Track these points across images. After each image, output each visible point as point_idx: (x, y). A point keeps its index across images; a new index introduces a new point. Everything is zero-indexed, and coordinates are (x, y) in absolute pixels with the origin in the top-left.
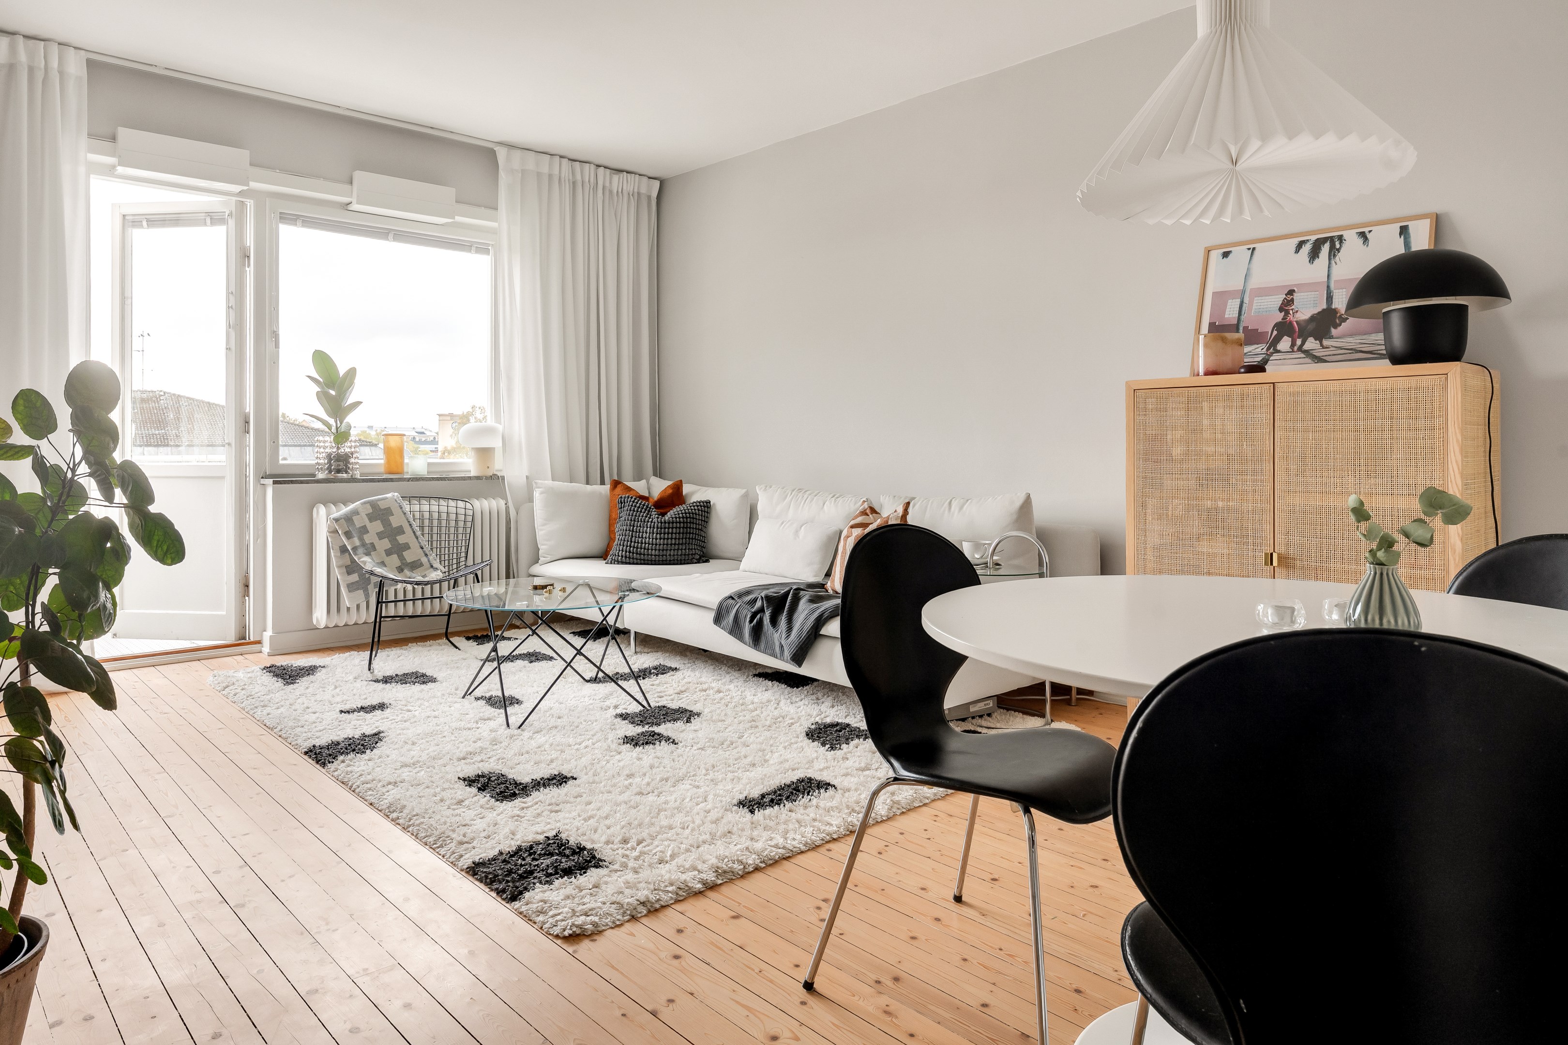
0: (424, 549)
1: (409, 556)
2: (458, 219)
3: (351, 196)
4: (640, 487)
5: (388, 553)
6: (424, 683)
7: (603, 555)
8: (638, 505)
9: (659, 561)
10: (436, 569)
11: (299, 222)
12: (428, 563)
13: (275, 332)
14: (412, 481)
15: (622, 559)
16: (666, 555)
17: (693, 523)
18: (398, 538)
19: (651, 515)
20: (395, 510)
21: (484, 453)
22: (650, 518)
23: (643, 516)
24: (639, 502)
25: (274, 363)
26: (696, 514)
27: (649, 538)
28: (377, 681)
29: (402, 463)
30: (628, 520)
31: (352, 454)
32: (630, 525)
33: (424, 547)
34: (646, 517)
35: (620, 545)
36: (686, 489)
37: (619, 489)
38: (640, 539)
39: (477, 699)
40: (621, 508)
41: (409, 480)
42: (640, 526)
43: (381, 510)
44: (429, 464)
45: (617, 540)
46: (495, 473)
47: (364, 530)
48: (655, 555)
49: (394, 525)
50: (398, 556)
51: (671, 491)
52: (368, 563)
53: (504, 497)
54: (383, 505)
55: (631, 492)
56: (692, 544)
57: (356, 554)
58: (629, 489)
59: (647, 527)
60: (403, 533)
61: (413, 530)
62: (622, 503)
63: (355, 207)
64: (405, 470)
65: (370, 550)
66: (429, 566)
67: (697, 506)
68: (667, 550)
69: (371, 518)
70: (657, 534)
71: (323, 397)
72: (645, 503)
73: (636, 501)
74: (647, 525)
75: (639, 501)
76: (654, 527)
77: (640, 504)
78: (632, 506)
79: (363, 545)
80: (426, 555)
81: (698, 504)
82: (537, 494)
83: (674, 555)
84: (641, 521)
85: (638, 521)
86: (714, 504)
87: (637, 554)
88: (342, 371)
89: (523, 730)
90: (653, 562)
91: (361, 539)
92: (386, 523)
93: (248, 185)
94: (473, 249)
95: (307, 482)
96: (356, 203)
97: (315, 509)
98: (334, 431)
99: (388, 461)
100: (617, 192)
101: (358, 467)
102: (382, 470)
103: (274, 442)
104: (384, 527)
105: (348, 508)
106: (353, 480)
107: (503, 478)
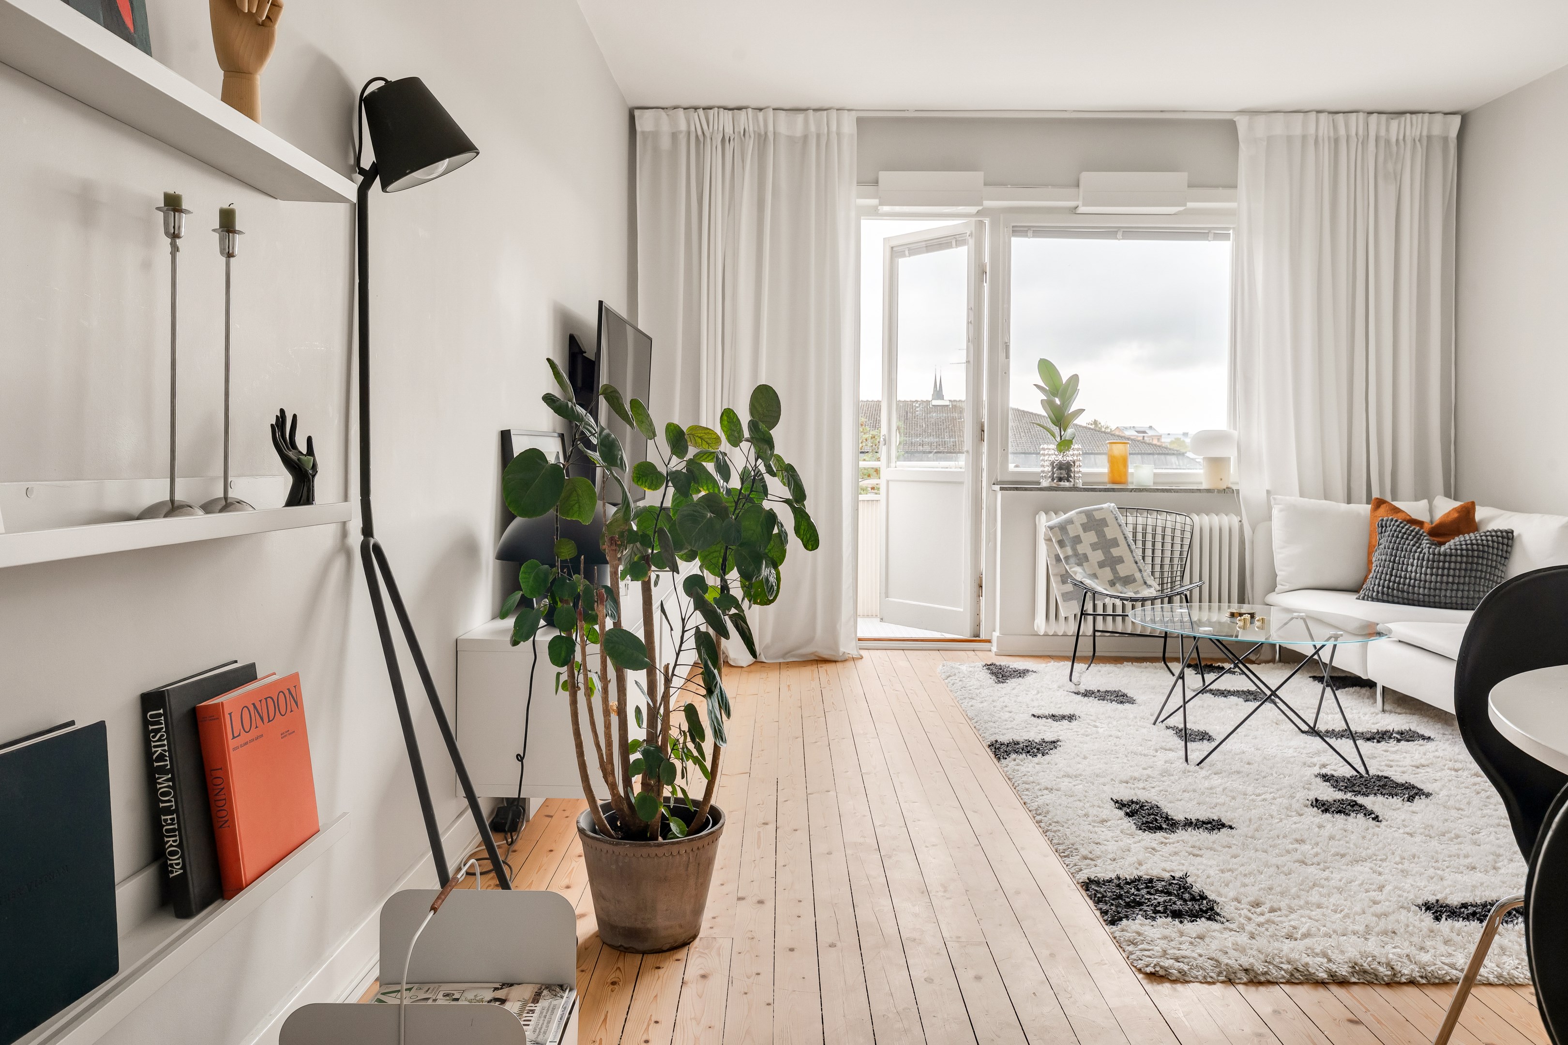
0: (1138, 564)
1: (1123, 570)
2: (1190, 205)
3: (1078, 200)
4: (1415, 509)
5: (1101, 565)
6: (1122, 702)
7: (1354, 590)
8: (1403, 530)
9: (1429, 602)
10: (1150, 586)
11: (1030, 233)
12: (1142, 580)
13: (1007, 343)
14: (1135, 491)
15: (1377, 595)
16: (1440, 596)
17: (1483, 558)
18: (1112, 550)
19: (1420, 544)
20: (1110, 520)
21: (1217, 463)
22: (1418, 548)
23: (1409, 545)
24: (1407, 527)
25: (1005, 373)
26: (1488, 546)
27: (1416, 573)
28: (1077, 693)
29: (1126, 473)
30: (1389, 548)
31: (1074, 462)
32: (1391, 555)
33: (1138, 562)
34: (1414, 545)
35: (1376, 578)
36: (1480, 514)
37: (1383, 509)
38: (1403, 573)
39: (1168, 728)
40: (1382, 533)
41: (1131, 490)
42: (1404, 557)
43: (1096, 520)
44: (1155, 475)
45: (1373, 571)
46: (1230, 486)
47: (1077, 540)
48: (1424, 595)
49: (1109, 537)
50: (1112, 569)
51: (1456, 515)
52: (1079, 573)
53: (1238, 513)
54: (1098, 516)
55: (1399, 514)
56: (1479, 585)
57: (1067, 564)
58: (1397, 510)
59: (1414, 559)
60: (1118, 545)
61: (1127, 543)
62: (1382, 527)
63: (1082, 210)
64: (1130, 480)
65: (1082, 560)
66: (1143, 582)
67: (1492, 536)
68: (1440, 590)
69: (1086, 528)
70: (1427, 568)
71: (1048, 404)
72: (1415, 529)
73: (1402, 525)
74: (1414, 556)
75: (1405, 525)
76: (1423, 560)
77: (1407, 529)
78: (1395, 531)
79: (1076, 554)
80: (1140, 571)
81: (1494, 534)
82: (1275, 512)
83: (1451, 597)
84: (1406, 551)
85: (1402, 550)
86: (1519, 535)
87: (1398, 590)
88: (1065, 379)
89: (1201, 768)
90: (1421, 603)
91: (1074, 549)
92: (1101, 534)
93: (982, 205)
94: (1211, 235)
95: (1031, 489)
96: (1083, 205)
97: (1037, 516)
98: (1058, 439)
99: (1112, 470)
100: (1397, 140)
101: (1081, 475)
102: (1106, 479)
103: (1004, 450)
104: (1098, 538)
105: (1063, 517)
106: (1075, 489)
107: (1237, 491)
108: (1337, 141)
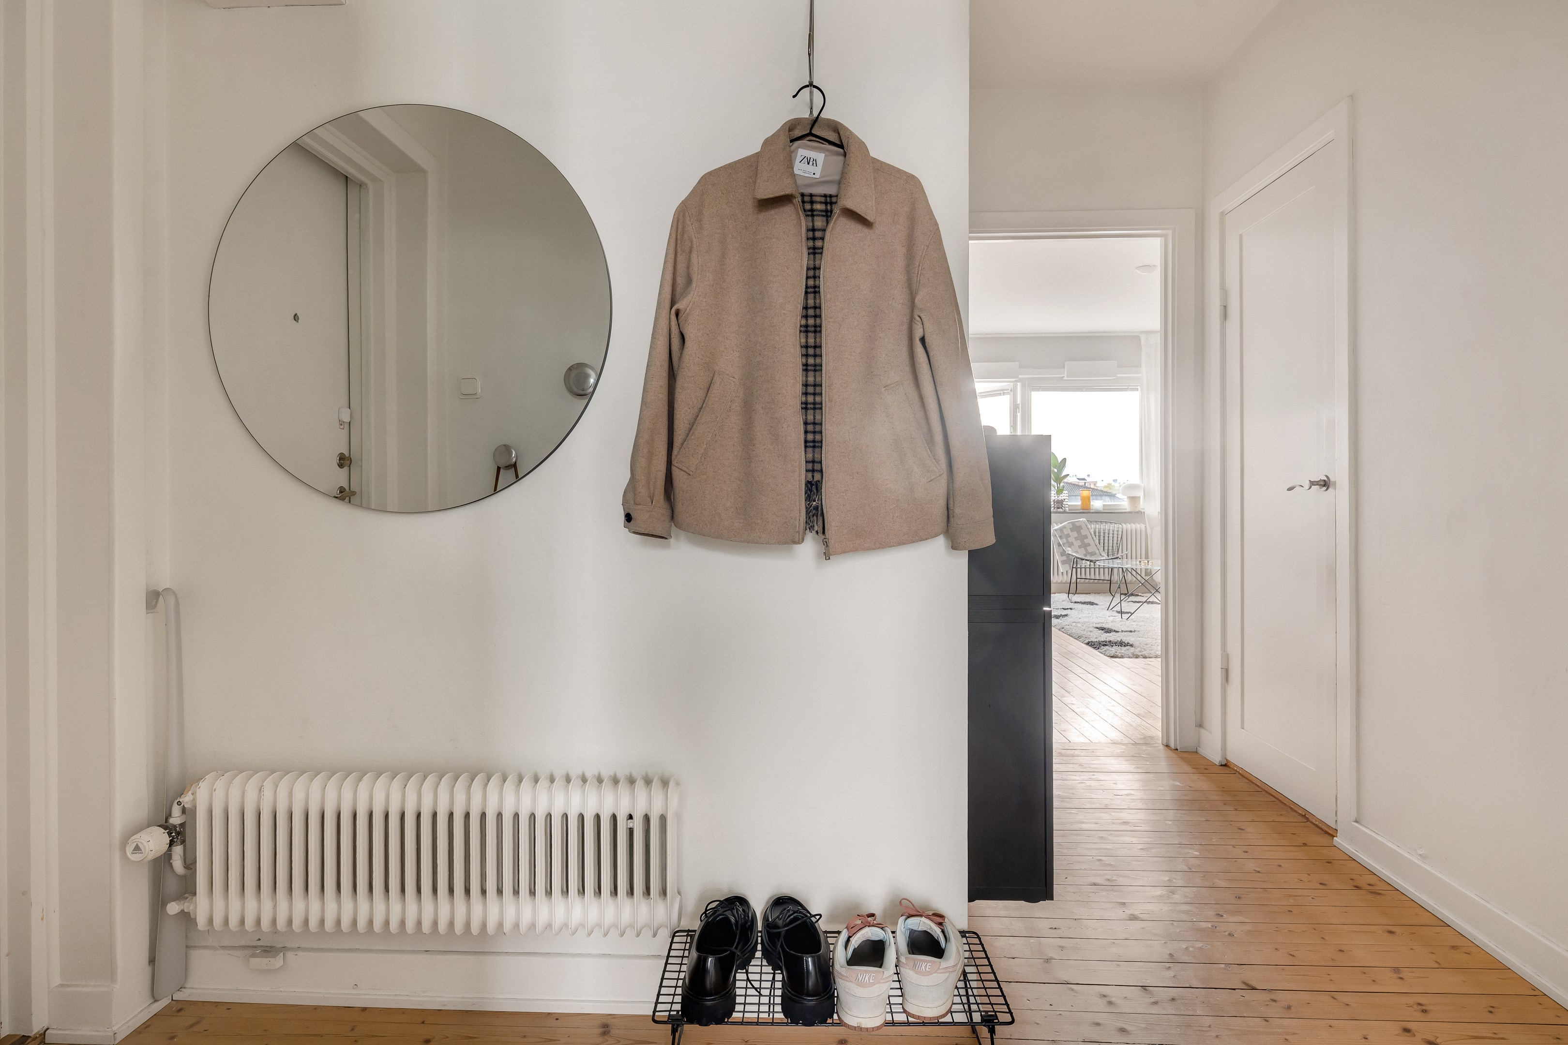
0: (1097, 547)
1: (1090, 549)
2: (1119, 376)
3: (1063, 373)
5: (1080, 547)
6: (1092, 605)
11: (1040, 390)
12: (1099, 553)
18: (1085, 540)
20: (1084, 527)
21: (1134, 500)
28: (1072, 602)
29: (1090, 505)
31: (1065, 499)
33: (1097, 545)
41: (1093, 513)
43: (1077, 526)
44: (1104, 505)
46: (1138, 510)
47: (1068, 536)
49: (1083, 534)
50: (1085, 549)
52: (1069, 551)
53: (1144, 523)
54: (1078, 524)
57: (1063, 546)
60: (1087, 538)
61: (1092, 537)
63: (1065, 378)
64: (1091, 508)
65: (1071, 545)
69: (1072, 530)
79: (1068, 542)
80: (1098, 550)
88: (1059, 461)
91: (1067, 540)
92: (1079, 532)
93: (1016, 377)
94: (1129, 389)
96: (1067, 375)
98: (1056, 488)
99: (1082, 504)
101: (1068, 505)
102: (1080, 508)
104: (1078, 535)
105: (1061, 525)
106: (1065, 512)
107: (1144, 512)
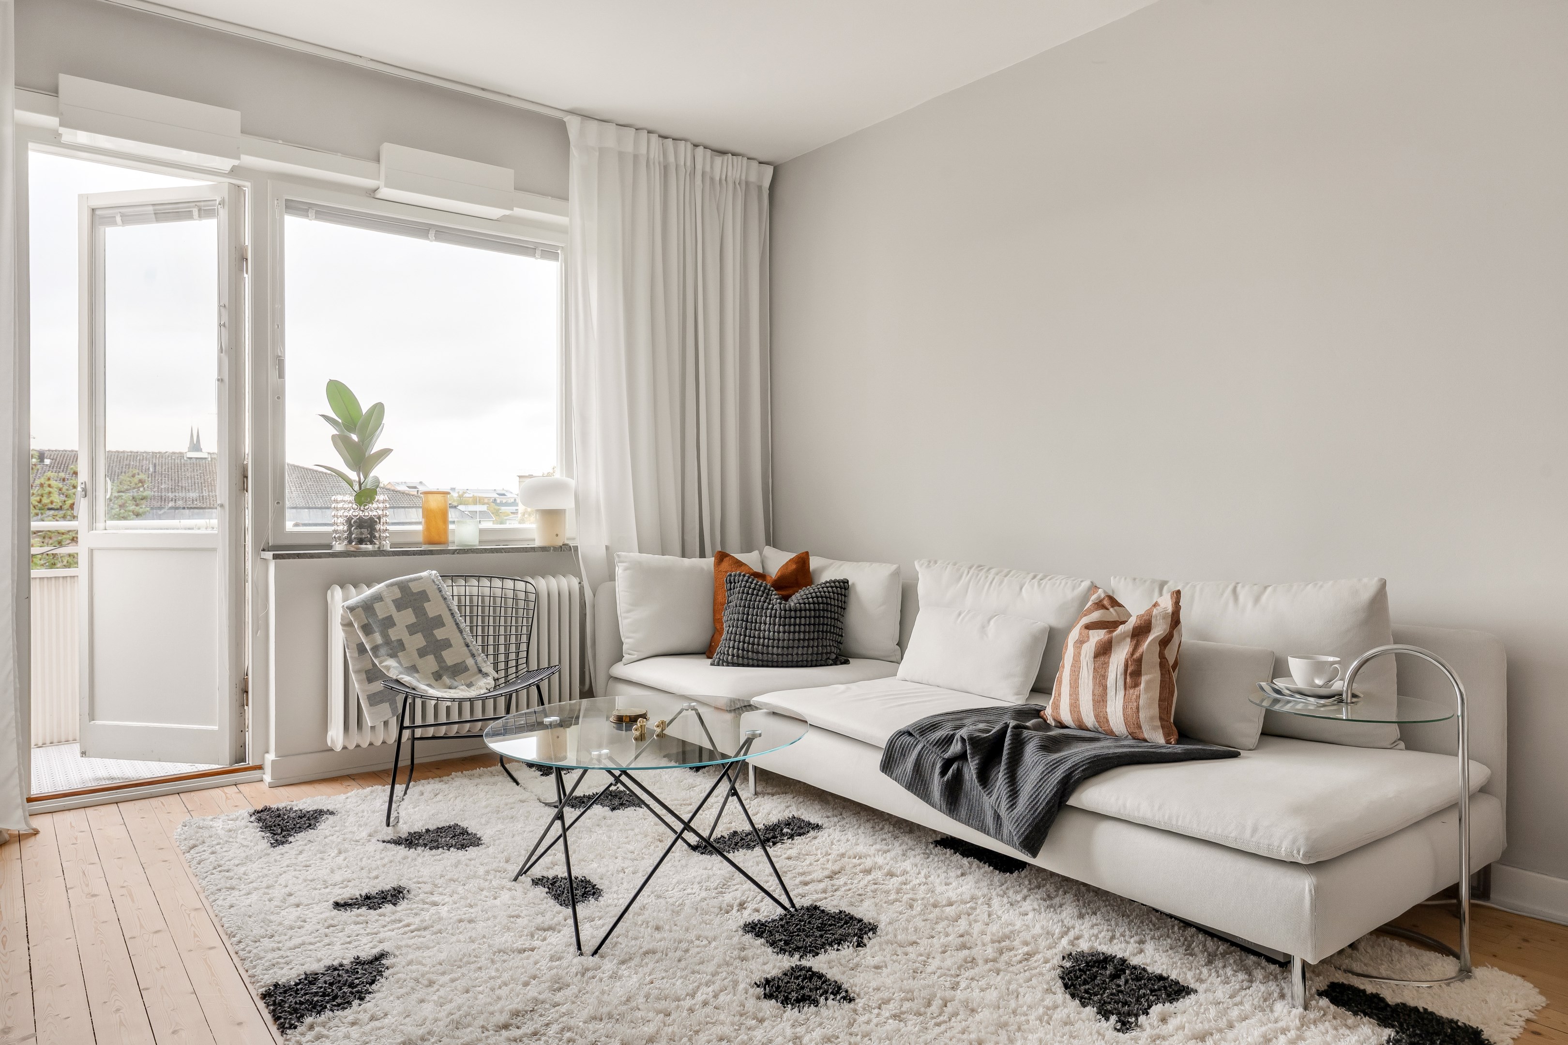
0: (471, 648)
1: (450, 657)
2: (518, 211)
3: (378, 179)
4: (752, 561)
5: (422, 653)
6: (463, 847)
7: (707, 653)
8: (753, 586)
9: (782, 662)
10: (486, 675)
11: (311, 213)
12: (476, 667)
13: (280, 357)
14: (458, 553)
15: (732, 659)
16: (792, 655)
17: (827, 611)
18: (435, 632)
19: (770, 600)
20: (432, 593)
21: (552, 516)
22: (769, 604)
23: (760, 601)
24: (755, 582)
25: (278, 398)
26: (830, 598)
27: (769, 631)
28: (397, 842)
29: (446, 530)
30: (740, 606)
31: (379, 518)
32: (743, 613)
33: (470, 644)
34: (765, 602)
35: (730, 640)
36: (815, 563)
37: (725, 565)
38: (757, 632)
39: (536, 882)
40: (731, 589)
41: (454, 552)
42: (757, 615)
43: (413, 594)
44: (482, 531)
45: (725, 632)
46: (566, 542)
47: (389, 623)
48: (778, 655)
49: (431, 614)
50: (436, 657)
51: (794, 566)
52: (392, 667)
53: (578, 574)
54: (415, 588)
55: (745, 569)
56: (826, 639)
57: (376, 656)
58: (739, 564)
59: (766, 616)
60: (443, 625)
61: (455, 621)
62: (731, 583)
63: (384, 193)
64: (450, 539)
65: (396, 649)
66: (476, 670)
67: (832, 587)
68: (793, 647)
69: (400, 605)
70: (780, 625)
71: (342, 443)
72: (762, 583)
73: (750, 580)
74: (766, 613)
75: (753, 580)
76: (775, 617)
77: (756, 584)
78: (745, 587)
80: (473, 655)
81: (833, 584)
82: (619, 571)
83: (802, 654)
84: (758, 608)
85: (754, 608)
86: (853, 584)
87: (753, 652)
88: (365, 408)
89: (602, 957)
90: (775, 664)
91: (385, 635)
92: (420, 612)
93: (239, 158)
94: (538, 252)
95: (319, 556)
96: (386, 186)
97: (329, 592)
98: (357, 488)
99: (428, 528)
100: (720, 180)
101: (388, 535)
102: (420, 539)
103: (278, 503)
104: (416, 618)
105: (368, 592)
106: (381, 553)
107: (576, 548)
108: (666, 168)
